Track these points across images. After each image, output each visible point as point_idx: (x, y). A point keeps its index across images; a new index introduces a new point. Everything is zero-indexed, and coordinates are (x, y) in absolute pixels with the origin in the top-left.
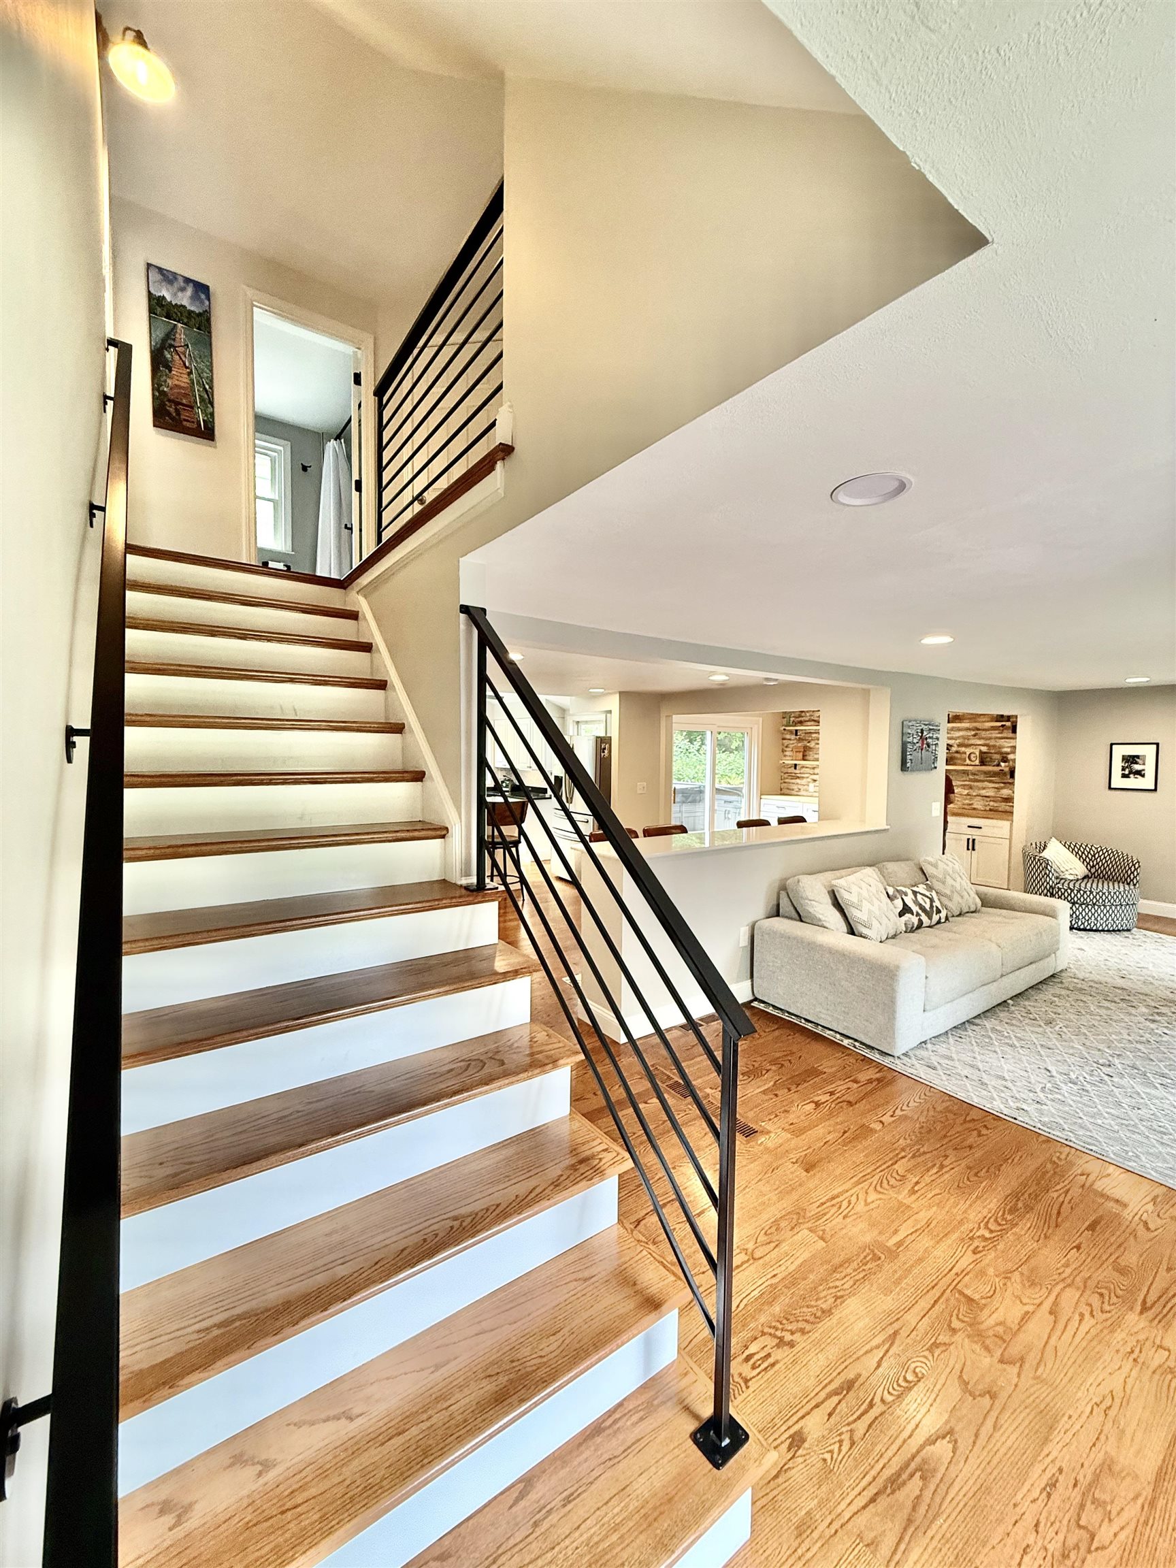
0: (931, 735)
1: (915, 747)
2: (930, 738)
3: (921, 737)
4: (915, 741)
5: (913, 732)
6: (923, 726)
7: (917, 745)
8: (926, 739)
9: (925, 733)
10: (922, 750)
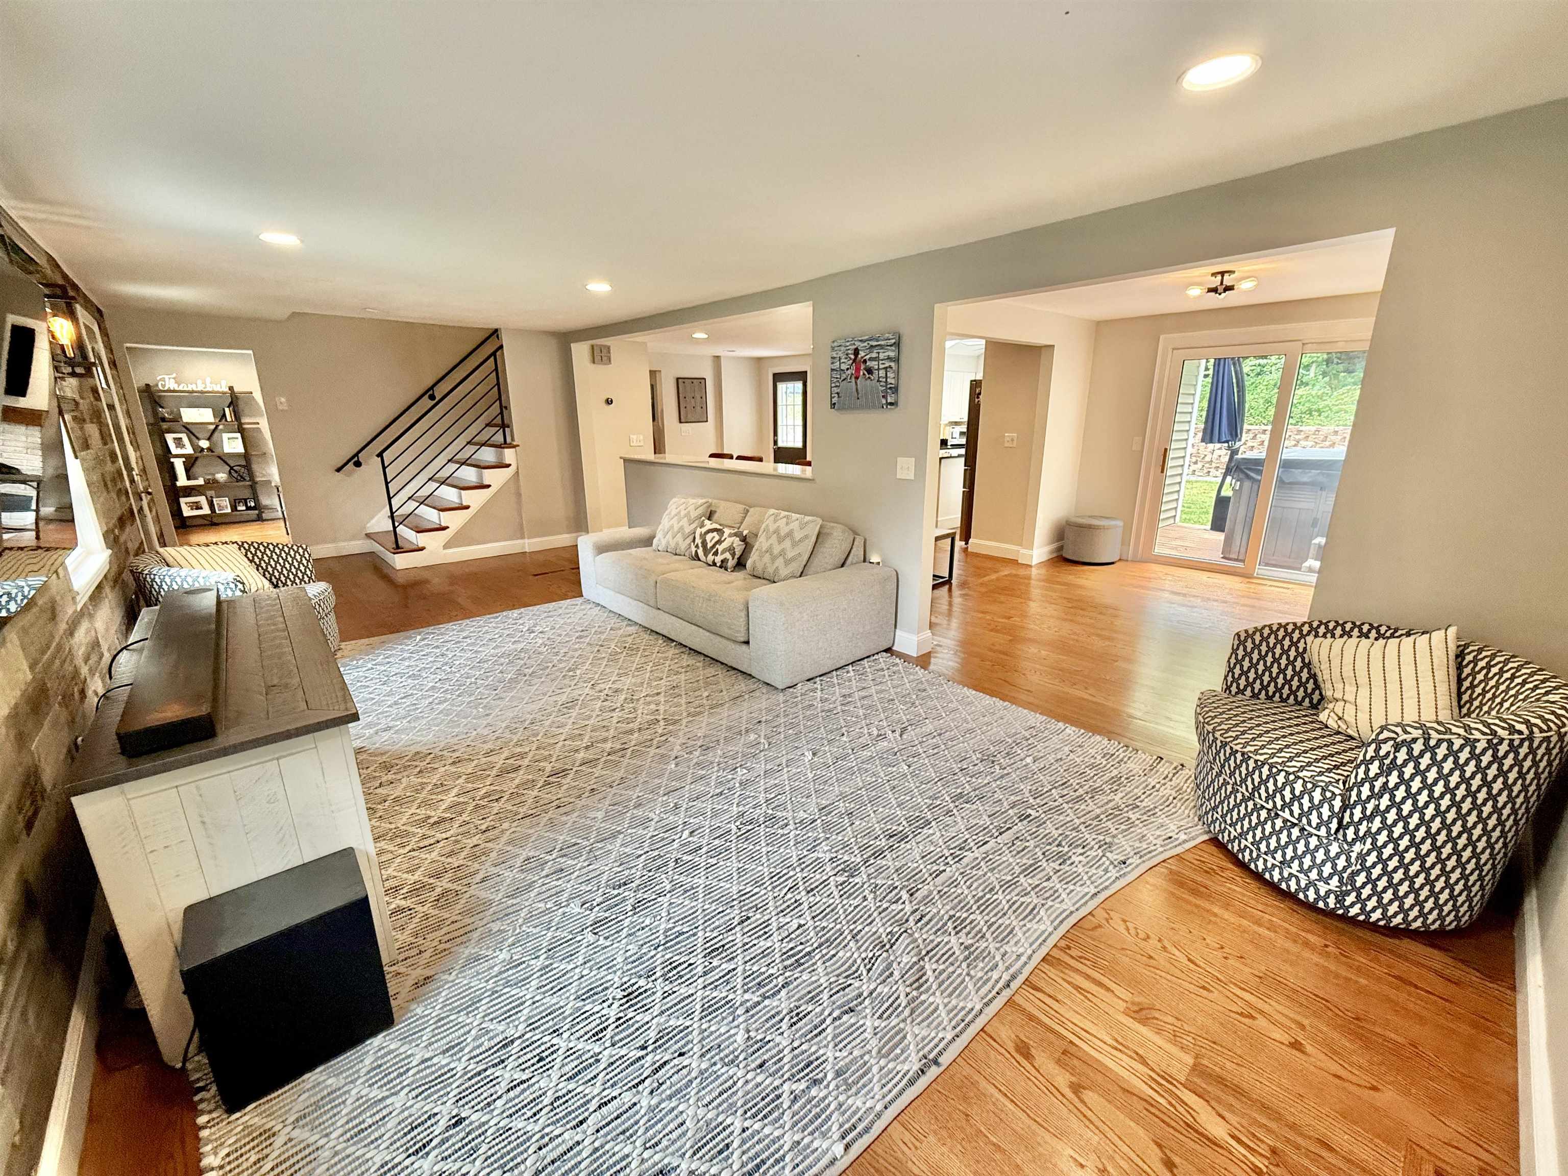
0: (874, 355)
1: (844, 376)
2: (871, 359)
3: (854, 361)
4: (844, 367)
5: (840, 354)
6: (857, 343)
7: (849, 372)
8: (865, 361)
9: (862, 354)
10: (857, 378)
